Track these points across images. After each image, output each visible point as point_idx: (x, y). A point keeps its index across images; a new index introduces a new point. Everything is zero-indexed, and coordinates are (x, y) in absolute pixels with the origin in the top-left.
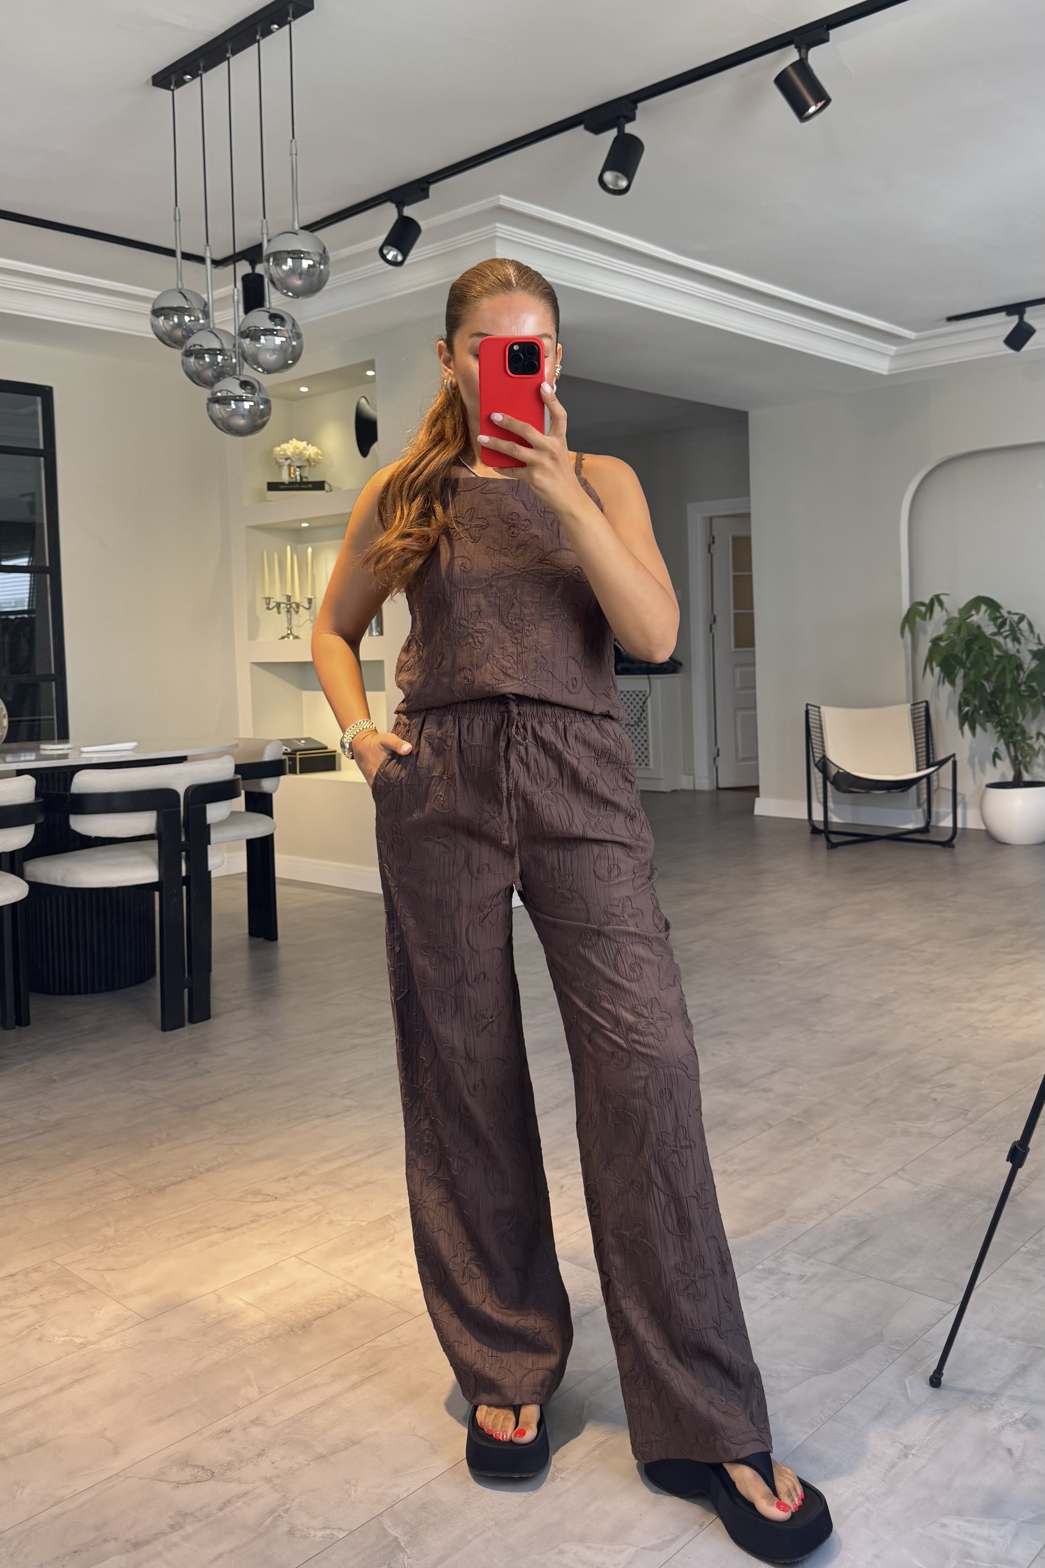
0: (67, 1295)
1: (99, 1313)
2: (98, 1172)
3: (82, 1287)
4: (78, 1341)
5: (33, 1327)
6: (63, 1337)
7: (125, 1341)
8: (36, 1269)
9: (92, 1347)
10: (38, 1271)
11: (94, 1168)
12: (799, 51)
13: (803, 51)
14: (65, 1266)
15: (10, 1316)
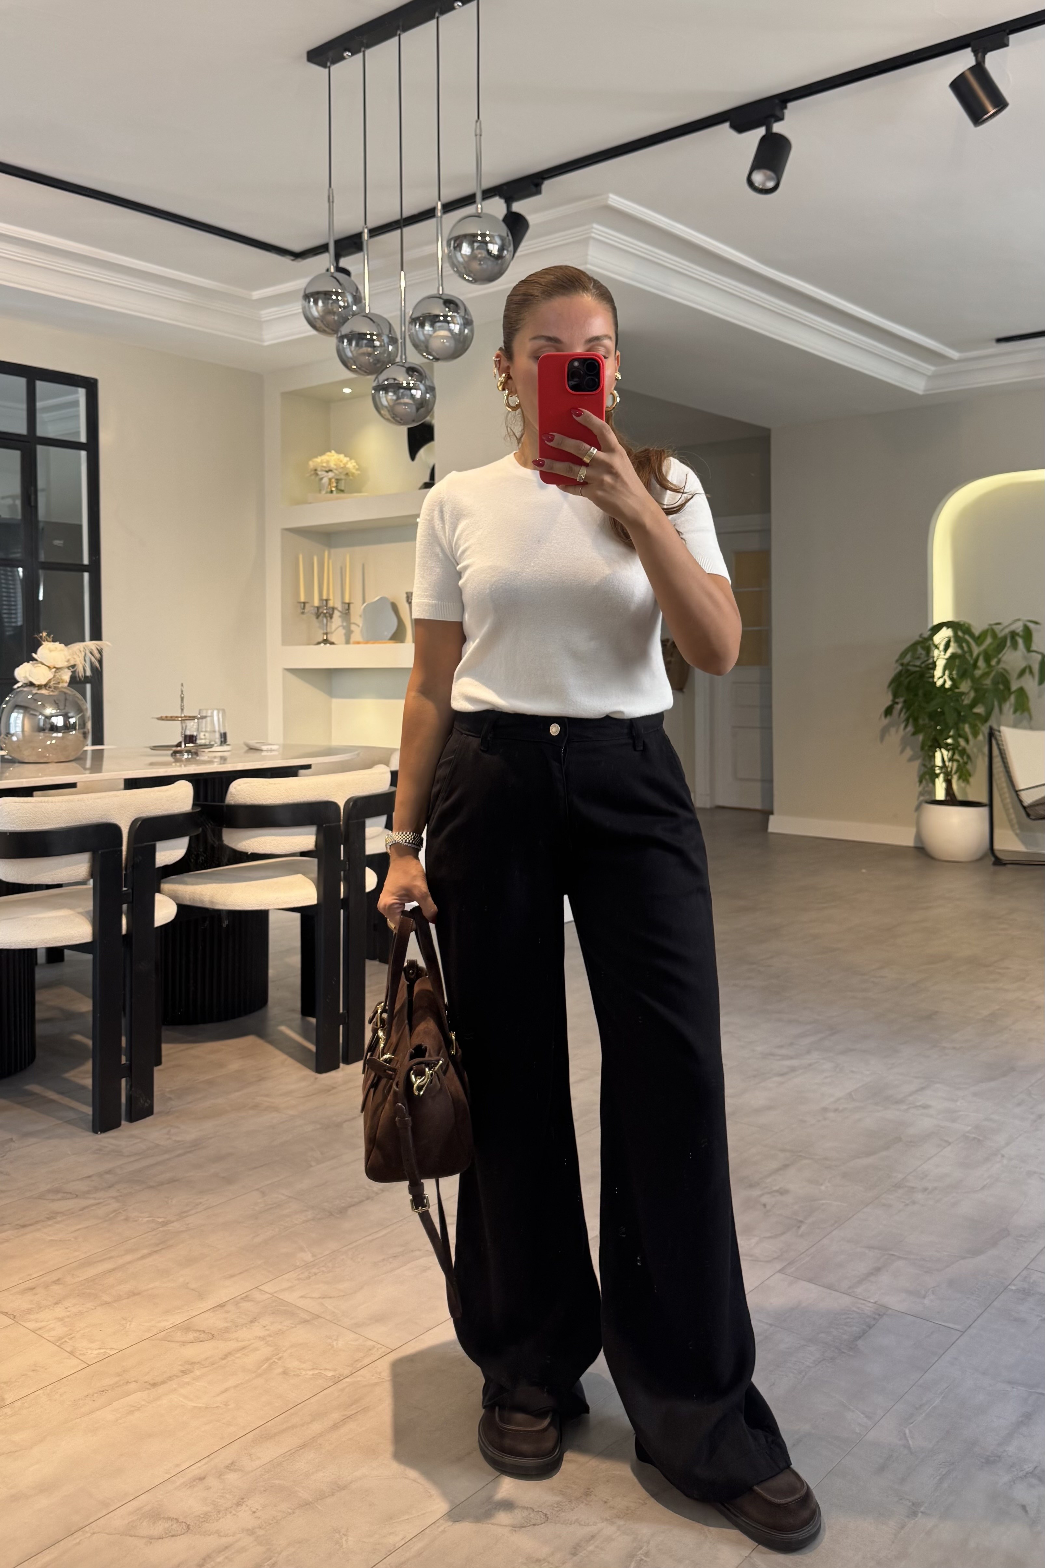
0: (293, 1326)
1: (337, 1344)
2: (264, 1194)
3: (306, 1317)
4: (330, 1374)
5: (272, 1361)
6: (309, 1370)
7: (380, 1373)
8: (246, 1298)
9: (347, 1380)
10: (249, 1301)
11: (257, 1190)
12: (976, 55)
13: (980, 55)
14: (275, 1295)
15: (241, 1350)
